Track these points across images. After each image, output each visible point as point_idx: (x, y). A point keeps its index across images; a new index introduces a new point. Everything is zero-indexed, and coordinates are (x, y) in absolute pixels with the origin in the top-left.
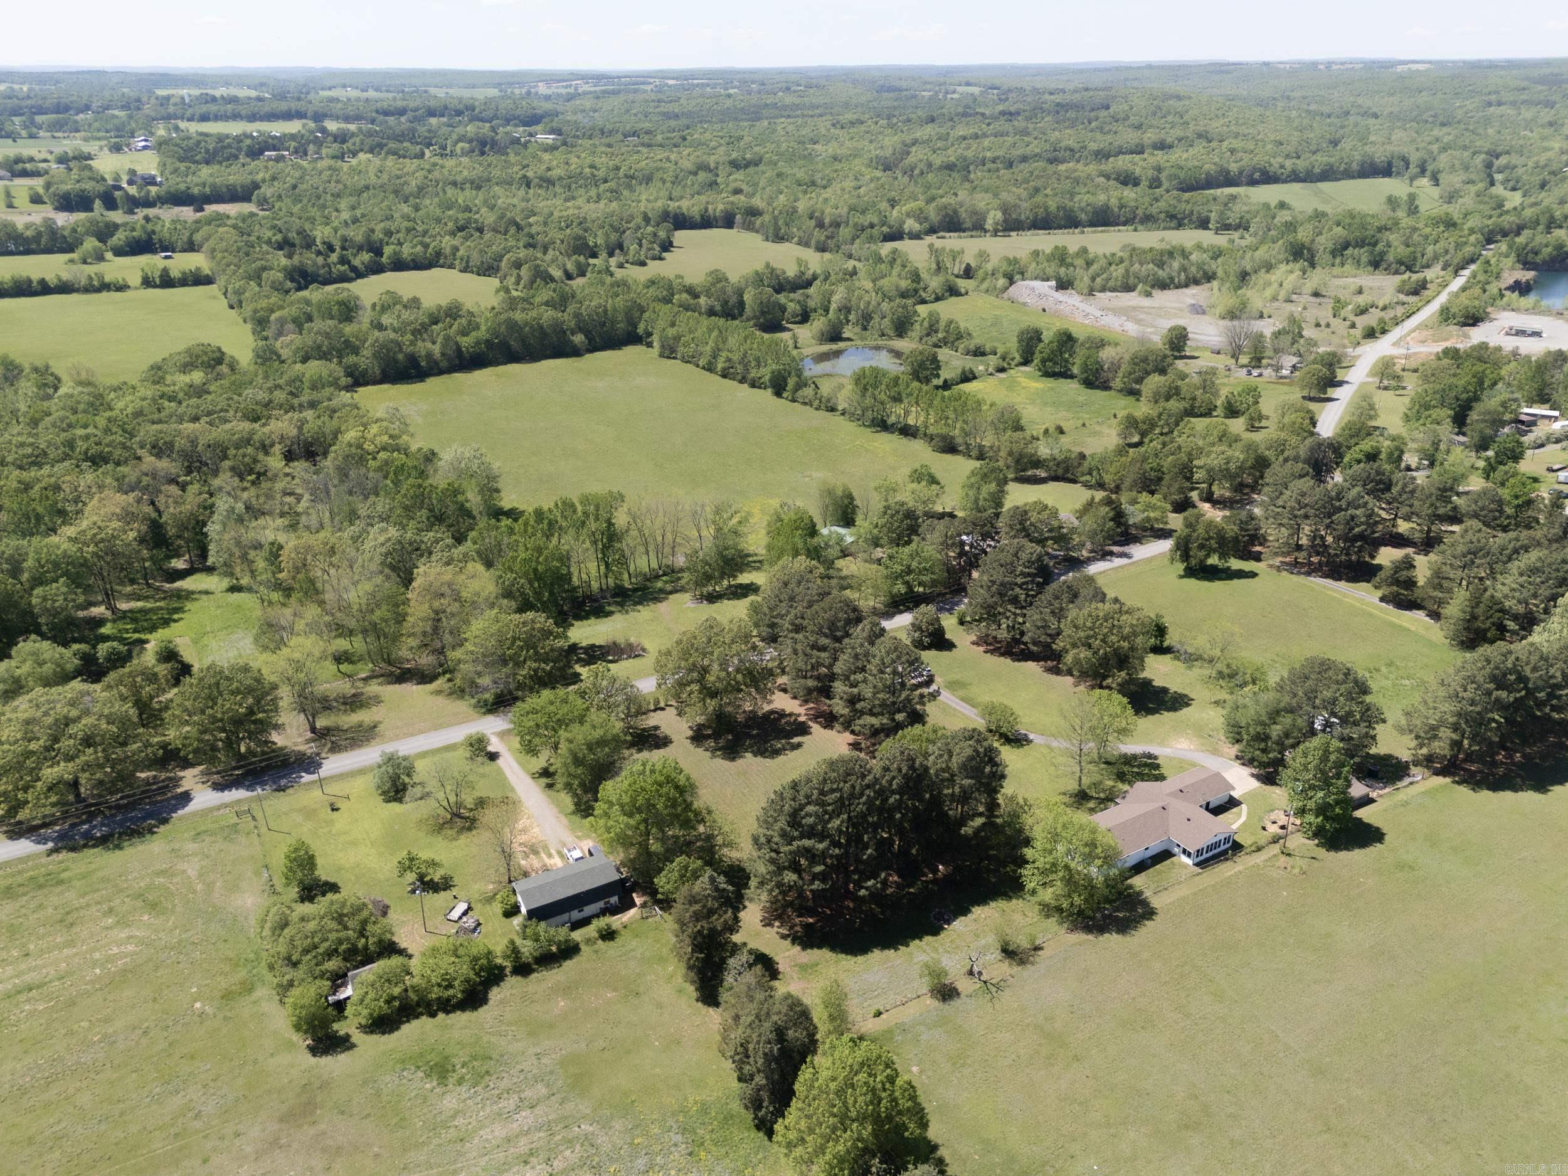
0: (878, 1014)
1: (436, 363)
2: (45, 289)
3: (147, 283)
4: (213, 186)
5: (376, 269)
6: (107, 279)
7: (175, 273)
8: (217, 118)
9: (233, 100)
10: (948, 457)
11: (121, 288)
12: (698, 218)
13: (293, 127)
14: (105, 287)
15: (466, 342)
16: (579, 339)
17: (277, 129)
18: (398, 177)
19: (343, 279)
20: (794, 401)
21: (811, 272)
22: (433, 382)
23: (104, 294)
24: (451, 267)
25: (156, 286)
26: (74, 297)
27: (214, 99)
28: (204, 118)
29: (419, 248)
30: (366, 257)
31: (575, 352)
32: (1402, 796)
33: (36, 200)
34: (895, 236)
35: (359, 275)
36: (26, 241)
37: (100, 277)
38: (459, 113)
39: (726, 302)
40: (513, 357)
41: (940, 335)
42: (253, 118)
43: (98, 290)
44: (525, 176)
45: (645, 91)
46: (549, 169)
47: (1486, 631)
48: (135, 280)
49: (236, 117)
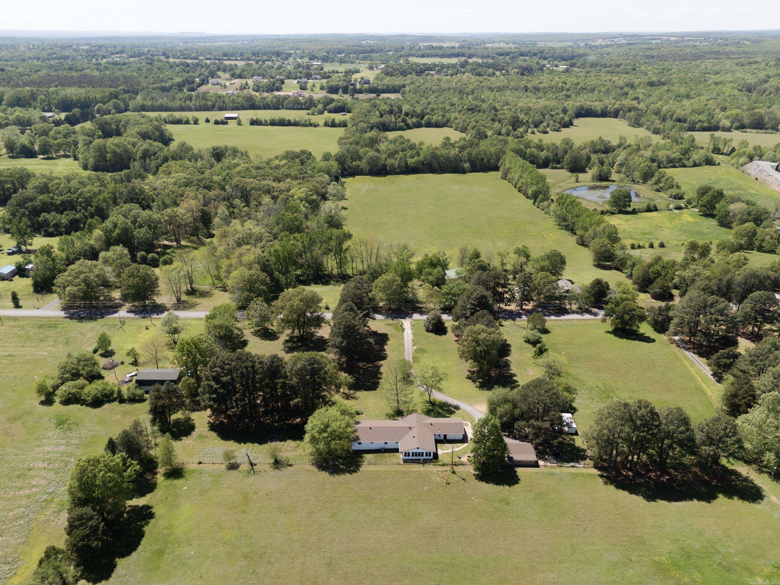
0: (200, 463)
1: (395, 169)
2: (289, 124)
3: (326, 124)
4: (388, 86)
5: (418, 125)
6: (312, 122)
7: (337, 121)
8: (428, 56)
9: (441, 48)
10: (582, 248)
11: (316, 126)
12: (600, 112)
13: (454, 61)
14: (311, 125)
15: (410, 161)
16: (467, 165)
17: (446, 61)
18: (466, 84)
19: (401, 129)
20: (538, 207)
21: (627, 144)
22: (389, 177)
23: (309, 127)
24: (451, 127)
25: (329, 126)
26: (299, 128)
27: (433, 47)
28: (423, 56)
29: (440, 118)
30: (414, 120)
31: (463, 171)
32: (558, 470)
33: (322, 88)
34: (692, 129)
35: (409, 127)
36: (301, 104)
37: (310, 120)
38: (535, 54)
39: (556, 155)
40: (433, 171)
41: (661, 185)
42: (442, 56)
43: (308, 126)
44: (526, 86)
45: (652, 43)
46: (540, 83)
47: (740, 406)
48: (322, 123)
49: (436, 56)
